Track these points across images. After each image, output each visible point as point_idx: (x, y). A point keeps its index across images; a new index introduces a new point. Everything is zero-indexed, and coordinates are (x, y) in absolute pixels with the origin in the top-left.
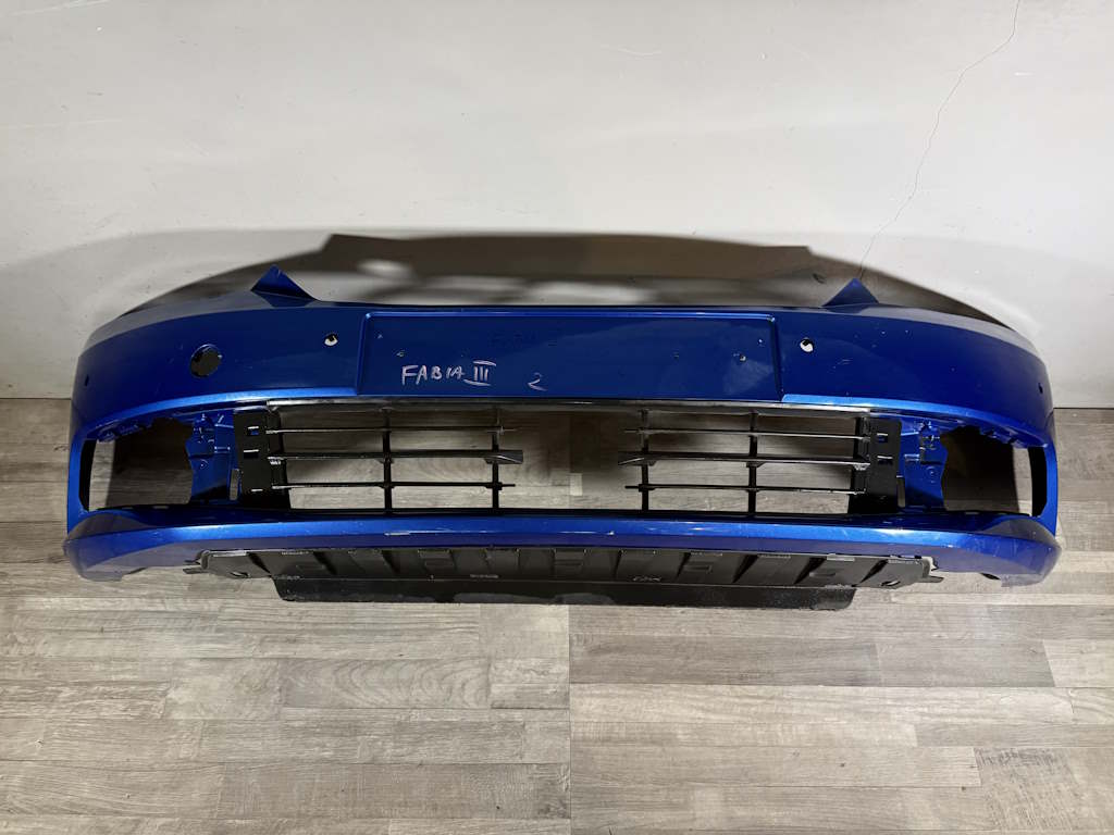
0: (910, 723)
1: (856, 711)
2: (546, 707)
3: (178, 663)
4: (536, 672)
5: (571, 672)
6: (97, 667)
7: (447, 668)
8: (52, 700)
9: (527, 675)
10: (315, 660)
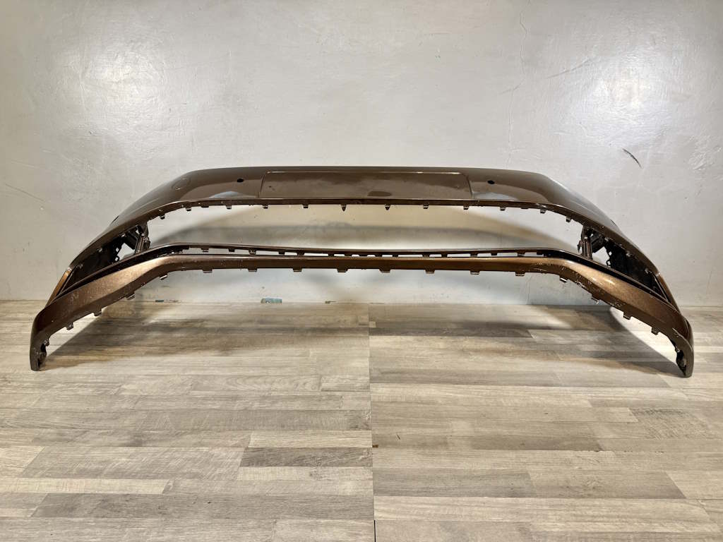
0: (586, 400)
1: (550, 395)
2: (355, 391)
3: (132, 376)
4: (350, 379)
5: (371, 379)
6: (81, 377)
7: (295, 378)
8: (49, 388)
9: (345, 381)
10: (214, 376)
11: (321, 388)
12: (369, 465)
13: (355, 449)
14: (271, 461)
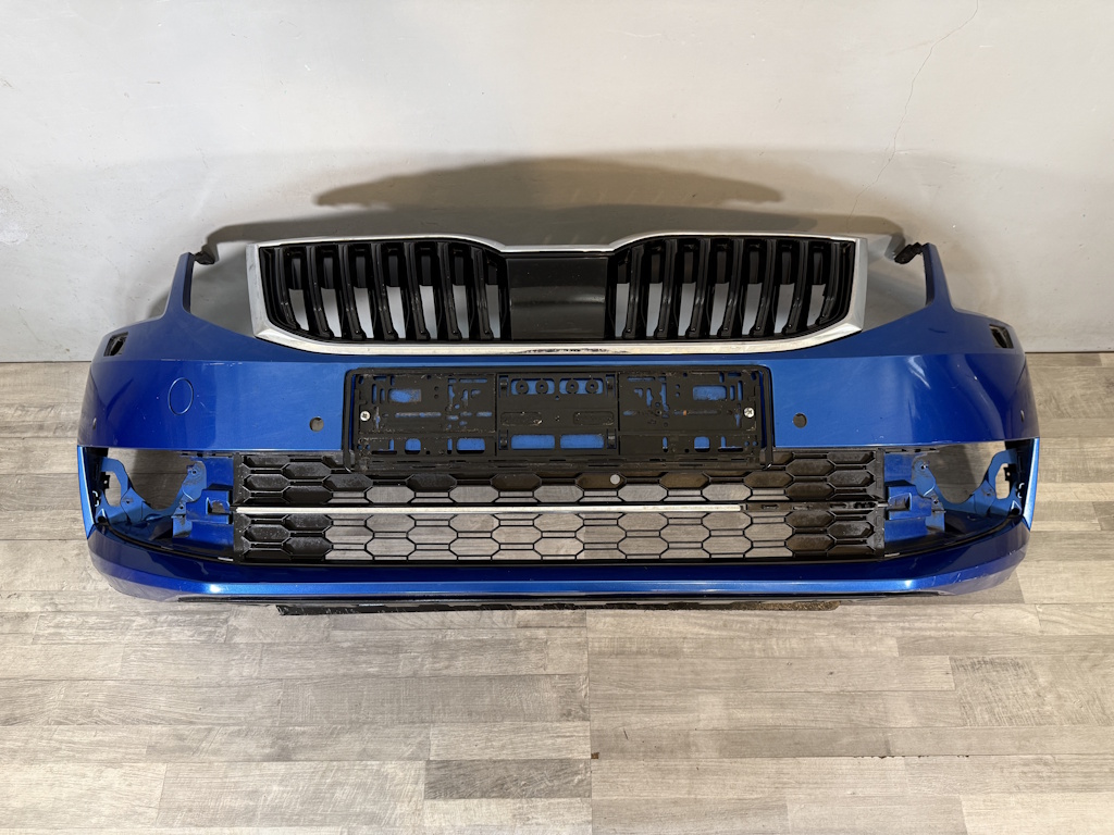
0: (893, 636)
12: (587, 794)
13: (569, 759)
14: (463, 788)
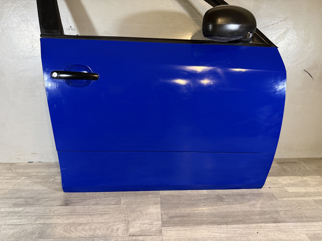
2: (152, 235)
4: (148, 224)
5: (162, 223)
11: (128, 234)
